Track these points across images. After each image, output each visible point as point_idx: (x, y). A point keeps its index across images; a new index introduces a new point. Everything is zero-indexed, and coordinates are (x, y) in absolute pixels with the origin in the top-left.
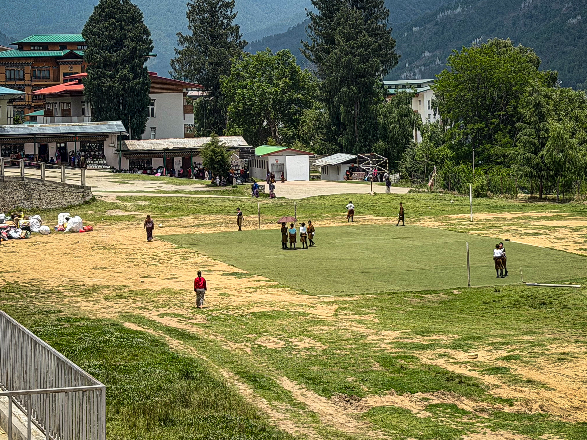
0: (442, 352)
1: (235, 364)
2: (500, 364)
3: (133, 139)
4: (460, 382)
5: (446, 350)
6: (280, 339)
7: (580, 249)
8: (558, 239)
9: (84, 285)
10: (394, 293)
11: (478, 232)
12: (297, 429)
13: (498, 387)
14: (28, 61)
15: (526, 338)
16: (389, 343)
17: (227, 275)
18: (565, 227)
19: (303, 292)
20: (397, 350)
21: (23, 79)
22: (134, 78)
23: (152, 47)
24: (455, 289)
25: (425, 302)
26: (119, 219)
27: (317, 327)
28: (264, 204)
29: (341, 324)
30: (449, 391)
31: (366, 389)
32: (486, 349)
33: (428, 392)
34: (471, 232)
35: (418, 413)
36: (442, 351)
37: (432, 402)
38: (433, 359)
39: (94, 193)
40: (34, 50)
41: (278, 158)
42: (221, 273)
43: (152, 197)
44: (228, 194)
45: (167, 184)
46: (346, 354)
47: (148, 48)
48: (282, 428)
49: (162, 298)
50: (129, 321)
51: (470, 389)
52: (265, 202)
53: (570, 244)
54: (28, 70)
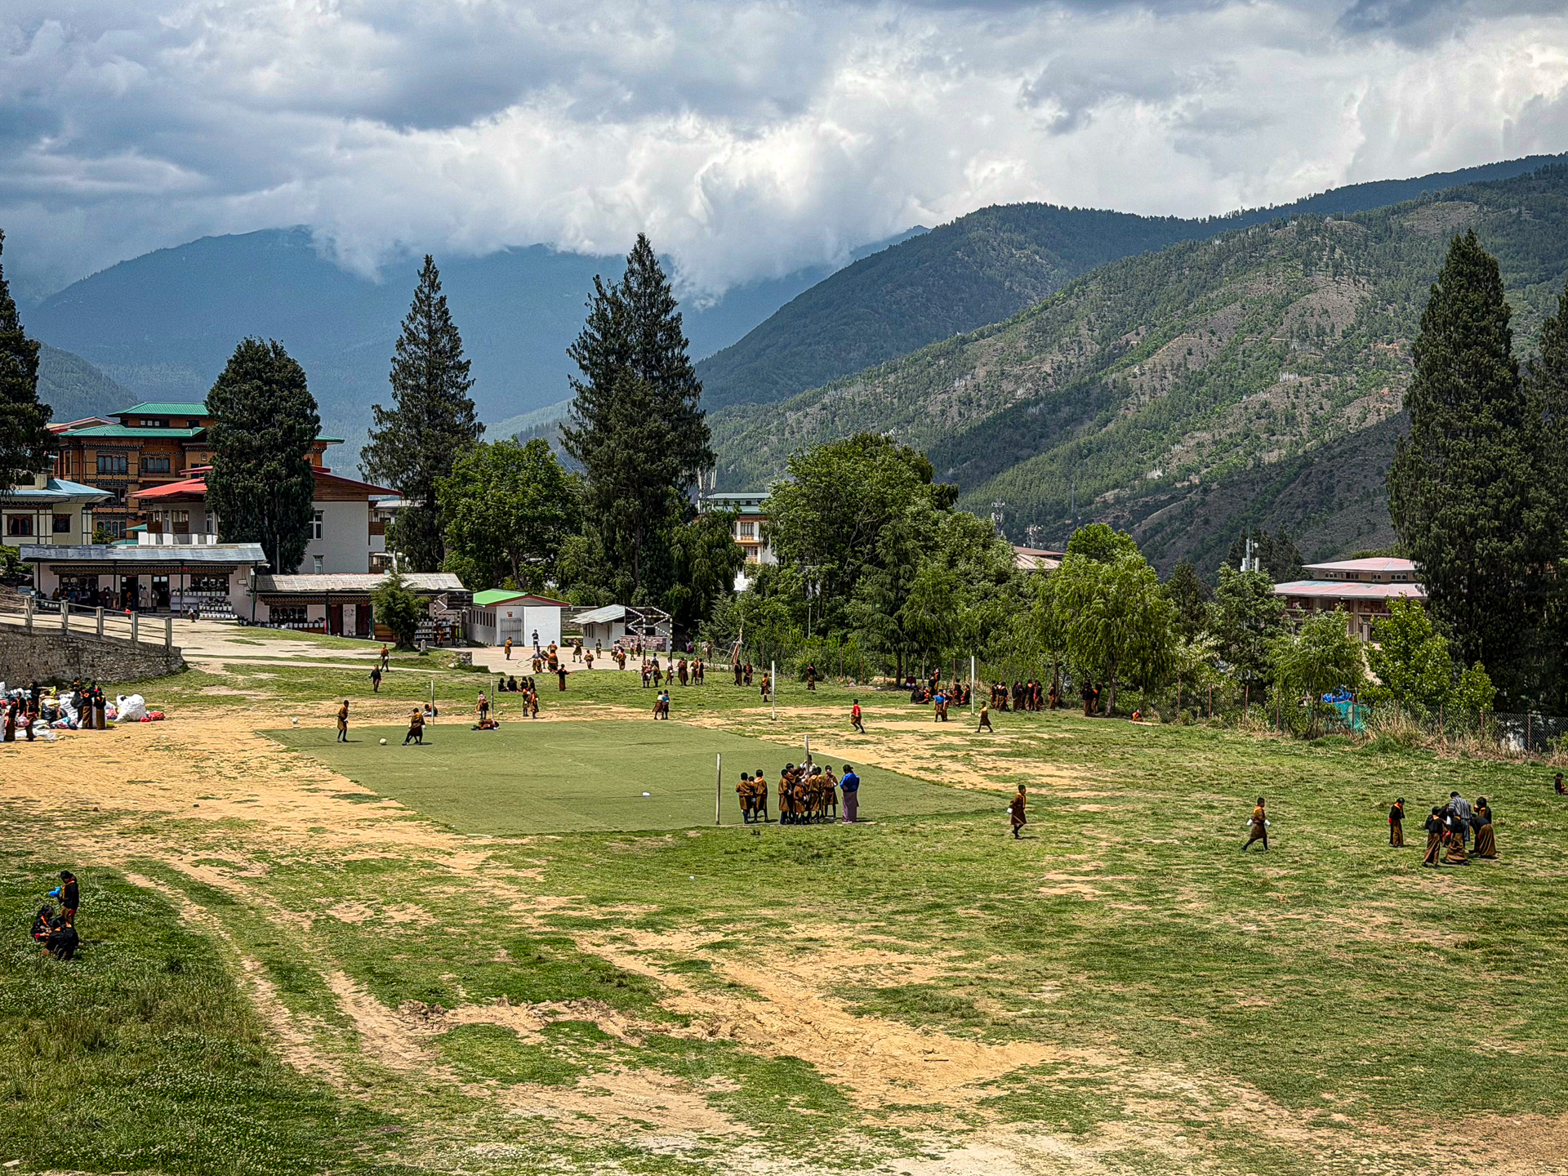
0: (618, 935)
1: (273, 947)
2: (702, 955)
3: (283, 572)
4: (620, 985)
5: (628, 931)
6: (368, 907)
7: (919, 769)
8: (893, 750)
9: (96, 810)
10: (591, 833)
11: (774, 737)
12: (315, 1061)
13: (679, 993)
14: (135, 444)
15: (767, 912)
16: (540, 917)
17: (340, 797)
18: (914, 732)
19: (447, 828)
20: (548, 929)
21: (126, 473)
22: (289, 476)
23: (319, 427)
24: (692, 829)
25: (635, 849)
26: (217, 701)
27: (438, 888)
28: (463, 683)
29: (479, 883)
30: (597, 999)
31: (463, 994)
32: (693, 929)
33: (562, 1000)
34: (765, 737)
35: (528, 1037)
36: (617, 931)
37: (561, 1018)
38: (598, 946)
39: (186, 659)
40: (146, 426)
41: (512, 609)
42: (333, 793)
43: (284, 667)
44: (412, 666)
45: (318, 646)
46: (461, 935)
47: (312, 429)
48: (292, 1059)
49: (212, 835)
50: (139, 871)
51: (631, 998)
52: (467, 679)
53: (907, 759)
54: (134, 458)
